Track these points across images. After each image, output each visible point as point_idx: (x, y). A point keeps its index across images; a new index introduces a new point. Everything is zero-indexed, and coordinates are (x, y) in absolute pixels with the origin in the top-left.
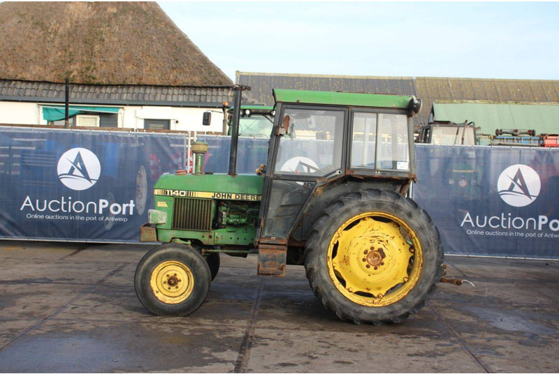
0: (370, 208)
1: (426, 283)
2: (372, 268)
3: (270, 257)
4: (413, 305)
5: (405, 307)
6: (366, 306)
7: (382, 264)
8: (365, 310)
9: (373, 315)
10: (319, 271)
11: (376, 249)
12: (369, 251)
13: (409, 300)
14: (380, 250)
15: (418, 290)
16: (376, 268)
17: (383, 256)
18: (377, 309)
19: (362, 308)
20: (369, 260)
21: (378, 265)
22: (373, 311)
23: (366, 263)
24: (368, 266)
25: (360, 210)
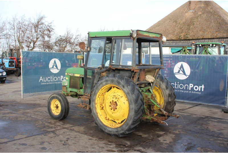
0: (109, 82)
1: (130, 120)
2: (113, 110)
3: (84, 101)
4: (125, 130)
5: (123, 130)
6: (109, 127)
7: (116, 109)
8: (108, 128)
9: (110, 131)
10: (93, 109)
11: (114, 102)
12: (112, 102)
13: (124, 127)
14: (116, 102)
15: (127, 123)
16: (114, 110)
17: (117, 105)
18: (112, 129)
19: (107, 127)
20: (112, 106)
21: (115, 109)
22: (110, 130)
23: (111, 108)
24: (111, 109)
25: (106, 83)
